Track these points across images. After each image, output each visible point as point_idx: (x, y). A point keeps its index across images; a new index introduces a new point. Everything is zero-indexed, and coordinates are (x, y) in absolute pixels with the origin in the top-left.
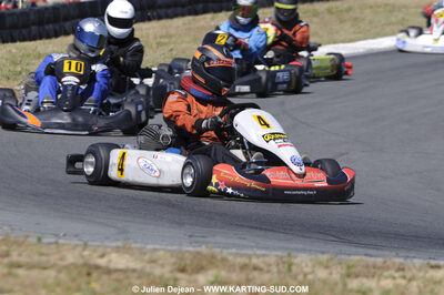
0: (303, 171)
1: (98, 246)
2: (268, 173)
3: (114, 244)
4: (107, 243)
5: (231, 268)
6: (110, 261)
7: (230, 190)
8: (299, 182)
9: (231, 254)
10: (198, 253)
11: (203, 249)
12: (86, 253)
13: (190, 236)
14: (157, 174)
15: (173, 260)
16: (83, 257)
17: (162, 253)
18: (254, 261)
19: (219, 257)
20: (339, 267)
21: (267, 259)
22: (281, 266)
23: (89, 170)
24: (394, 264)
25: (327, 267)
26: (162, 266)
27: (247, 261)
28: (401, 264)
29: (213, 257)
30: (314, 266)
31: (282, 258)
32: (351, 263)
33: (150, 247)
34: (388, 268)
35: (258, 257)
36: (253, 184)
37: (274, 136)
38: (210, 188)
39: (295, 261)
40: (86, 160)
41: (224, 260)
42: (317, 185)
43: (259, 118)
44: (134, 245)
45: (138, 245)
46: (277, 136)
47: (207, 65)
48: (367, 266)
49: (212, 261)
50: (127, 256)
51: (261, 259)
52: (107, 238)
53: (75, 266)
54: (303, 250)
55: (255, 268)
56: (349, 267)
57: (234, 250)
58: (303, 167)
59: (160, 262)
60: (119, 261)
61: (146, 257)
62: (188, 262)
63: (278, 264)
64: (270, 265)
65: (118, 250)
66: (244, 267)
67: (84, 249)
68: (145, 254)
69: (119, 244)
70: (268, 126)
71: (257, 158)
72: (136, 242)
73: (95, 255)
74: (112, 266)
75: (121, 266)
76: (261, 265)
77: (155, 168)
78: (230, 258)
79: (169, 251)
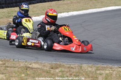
1: (29, 62)
3: (34, 61)
4: (32, 61)
5: (65, 68)
6: (32, 66)
9: (65, 64)
10: (56, 64)
11: (58, 63)
12: (26, 64)
13: (55, 60)
15: (50, 65)
16: (25, 65)
17: (47, 63)
18: (72, 66)
19: (62, 65)
20: (94, 68)
21: (75, 65)
22: (79, 67)
24: (110, 66)
25: (91, 68)
26: (47, 67)
27: (70, 66)
28: (111, 67)
29: (60, 65)
30: (88, 67)
31: (79, 65)
32: (98, 67)
33: (43, 62)
34: (108, 68)
35: (73, 65)
39: (83, 66)
41: (63, 65)
44: (39, 62)
45: (40, 62)
48: (102, 67)
49: (60, 66)
50: (37, 64)
51: (74, 65)
52: (32, 60)
53: (23, 67)
54: (85, 63)
55: (72, 68)
56: (97, 68)
57: (66, 63)
59: (46, 66)
60: (35, 66)
61: (42, 65)
62: (54, 66)
63: (78, 67)
64: (76, 67)
65: (35, 63)
66: (69, 67)
67: (26, 63)
68: (42, 64)
69: (35, 61)
72: (40, 61)
73: (29, 64)
74: (33, 67)
75: (35, 67)
76: (74, 67)
78: (65, 65)
79: (49, 63)
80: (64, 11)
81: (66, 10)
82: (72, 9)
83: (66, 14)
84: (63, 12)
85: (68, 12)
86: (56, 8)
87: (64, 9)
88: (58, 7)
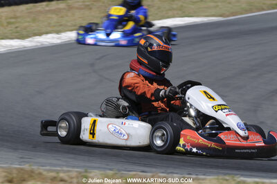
0: (247, 134)
2: (222, 136)
7: (195, 150)
8: (244, 143)
9: (46, 170)
10: (22, 169)
11: (26, 167)
14: (126, 137)
18: (61, 175)
21: (70, 174)
23: (63, 133)
29: (32, 172)
31: (81, 173)
36: (213, 145)
37: (221, 107)
38: (178, 148)
40: (59, 125)
42: (257, 144)
43: (205, 92)
46: (223, 107)
47: (149, 49)
49: (32, 175)
57: (48, 168)
58: (246, 131)
62: (15, 175)
70: (213, 99)
71: (211, 124)
77: (124, 132)
80: (49, 29)
81: (54, 26)
82: (69, 24)
83: (54, 38)
84: (47, 33)
85: (58, 32)
86: (29, 22)
87: (49, 24)
88: (34, 20)
